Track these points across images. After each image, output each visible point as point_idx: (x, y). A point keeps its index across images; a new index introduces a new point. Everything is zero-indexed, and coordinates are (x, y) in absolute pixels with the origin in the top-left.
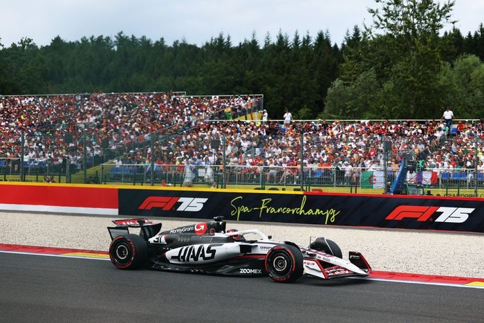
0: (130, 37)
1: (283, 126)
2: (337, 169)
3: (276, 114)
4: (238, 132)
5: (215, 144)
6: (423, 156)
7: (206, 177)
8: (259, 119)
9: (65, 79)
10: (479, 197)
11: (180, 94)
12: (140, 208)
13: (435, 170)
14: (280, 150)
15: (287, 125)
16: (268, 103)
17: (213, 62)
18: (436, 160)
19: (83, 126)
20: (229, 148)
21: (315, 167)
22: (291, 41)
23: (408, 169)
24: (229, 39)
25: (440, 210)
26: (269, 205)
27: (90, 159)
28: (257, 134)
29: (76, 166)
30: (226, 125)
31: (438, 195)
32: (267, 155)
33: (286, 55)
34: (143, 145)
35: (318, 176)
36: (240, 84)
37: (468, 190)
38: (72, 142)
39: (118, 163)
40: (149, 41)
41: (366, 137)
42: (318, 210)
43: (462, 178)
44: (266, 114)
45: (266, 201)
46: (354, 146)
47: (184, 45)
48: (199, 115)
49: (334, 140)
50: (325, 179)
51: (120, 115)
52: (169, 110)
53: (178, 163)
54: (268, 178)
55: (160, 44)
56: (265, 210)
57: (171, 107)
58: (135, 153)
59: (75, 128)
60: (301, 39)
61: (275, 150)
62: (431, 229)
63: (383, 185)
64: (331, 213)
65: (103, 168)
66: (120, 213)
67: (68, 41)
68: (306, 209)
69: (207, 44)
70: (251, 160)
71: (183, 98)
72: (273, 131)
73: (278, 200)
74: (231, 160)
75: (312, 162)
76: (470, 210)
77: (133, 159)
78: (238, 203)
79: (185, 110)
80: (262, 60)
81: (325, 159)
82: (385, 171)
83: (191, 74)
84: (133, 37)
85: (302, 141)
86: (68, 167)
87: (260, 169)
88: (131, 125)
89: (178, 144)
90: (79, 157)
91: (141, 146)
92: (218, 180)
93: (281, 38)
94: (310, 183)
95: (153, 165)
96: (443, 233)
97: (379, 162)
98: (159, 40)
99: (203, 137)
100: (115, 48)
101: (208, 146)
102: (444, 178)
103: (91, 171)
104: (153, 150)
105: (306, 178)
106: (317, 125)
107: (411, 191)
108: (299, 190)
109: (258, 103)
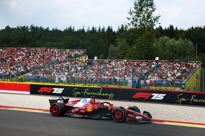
0: (36, 26)
1: (94, 62)
2: (114, 78)
3: (91, 57)
4: (76, 63)
5: (67, 68)
6: (147, 74)
7: (64, 80)
8: (85, 58)
9: (10, 42)
10: (168, 90)
11: (54, 49)
12: (38, 92)
13: (151, 79)
14: (92, 71)
15: (95, 61)
16: (88, 53)
17: (68, 37)
18: (151, 76)
19: (17, 60)
20: (73, 70)
21: (106, 77)
22: (97, 29)
23: (141, 79)
24: (74, 28)
25: (153, 94)
26: (88, 92)
27: (20, 73)
28: (84, 64)
29: (14, 75)
30: (72, 61)
31: (152, 89)
32: (87, 73)
33: (95, 35)
34: (40, 68)
35: (107, 81)
36: (78, 45)
37: (164, 87)
38: (12, 66)
39: (30, 75)
40: (43, 28)
41: (125, 66)
42: (106, 94)
43: (162, 83)
44: (87, 57)
45: (86, 90)
46: (121, 70)
47: (57, 30)
48: (62, 57)
49: (113, 68)
50: (109, 82)
51: (31, 56)
52: (50, 54)
53: (53, 75)
54: (88, 81)
55: (47, 30)
56: (86, 93)
57: (51, 54)
58: (37, 71)
59: (14, 61)
60: (101, 29)
61: (90, 71)
62: (149, 102)
63: (131, 85)
64: (111, 95)
65: (24, 76)
66: (31, 93)
67: (12, 28)
68: (102, 93)
69: (65, 30)
70: (81, 74)
71: (56, 50)
72: (90, 64)
73: (91, 90)
74: (74, 74)
75: (104, 75)
76: (165, 95)
77: (36, 73)
78: (76, 91)
79: (56, 55)
80: (86, 36)
81: (109, 75)
82: (132, 79)
83: (59, 41)
84: (37, 26)
85: (101, 68)
86: (11, 76)
87: (84, 78)
88: (36, 60)
89: (54, 67)
90: (15, 72)
91: (39, 68)
92: (68, 82)
93: (93, 28)
94: (103, 83)
95: (43, 76)
96: (154, 103)
97: (130, 76)
98: (47, 28)
99: (63, 65)
100: (30, 31)
101: (65, 69)
102: (155, 83)
103: (20, 77)
104: (44, 70)
105: (102, 82)
106: (107, 62)
107: (142, 87)
108: (99, 86)
109: (84, 53)
